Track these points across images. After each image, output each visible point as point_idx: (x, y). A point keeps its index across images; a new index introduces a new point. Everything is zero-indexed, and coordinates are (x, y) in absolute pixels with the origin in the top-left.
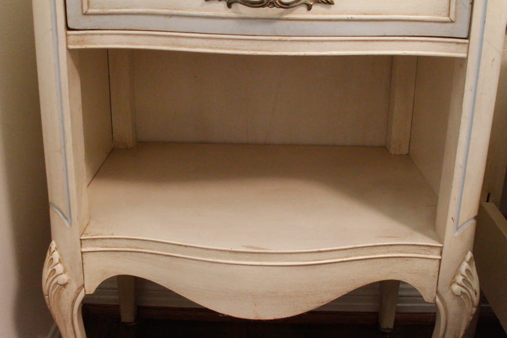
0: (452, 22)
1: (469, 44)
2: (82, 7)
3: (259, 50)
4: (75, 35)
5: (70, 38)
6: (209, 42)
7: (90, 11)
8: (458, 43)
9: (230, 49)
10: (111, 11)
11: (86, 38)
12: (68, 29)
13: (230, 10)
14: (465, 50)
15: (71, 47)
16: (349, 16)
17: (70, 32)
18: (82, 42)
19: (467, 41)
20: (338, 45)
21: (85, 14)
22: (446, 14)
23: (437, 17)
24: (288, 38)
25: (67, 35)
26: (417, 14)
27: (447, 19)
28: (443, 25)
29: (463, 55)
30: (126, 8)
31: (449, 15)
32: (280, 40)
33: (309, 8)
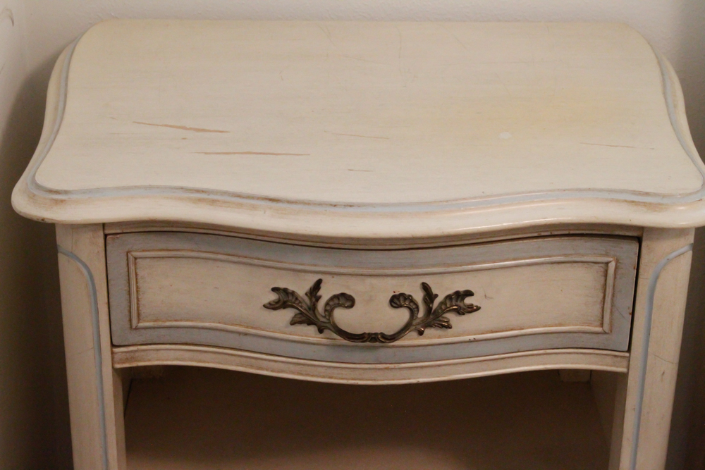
0: (605, 333)
1: (630, 357)
2: (130, 320)
3: (360, 380)
4: (122, 352)
5: (116, 356)
6: (298, 368)
7: (141, 325)
8: (616, 356)
9: (324, 377)
10: (168, 324)
11: (137, 354)
12: (113, 346)
13: (321, 335)
14: (625, 363)
15: (118, 366)
16: (472, 337)
17: (116, 350)
18: (133, 359)
19: (627, 354)
20: (460, 368)
21: (136, 329)
22: (598, 323)
23: (587, 327)
24: (397, 366)
25: (112, 353)
26: (560, 325)
27: (599, 329)
28: (594, 336)
29: (622, 370)
30: (187, 320)
31: (602, 325)
32: (386, 369)
33: (421, 333)
